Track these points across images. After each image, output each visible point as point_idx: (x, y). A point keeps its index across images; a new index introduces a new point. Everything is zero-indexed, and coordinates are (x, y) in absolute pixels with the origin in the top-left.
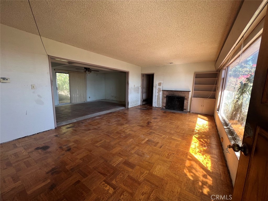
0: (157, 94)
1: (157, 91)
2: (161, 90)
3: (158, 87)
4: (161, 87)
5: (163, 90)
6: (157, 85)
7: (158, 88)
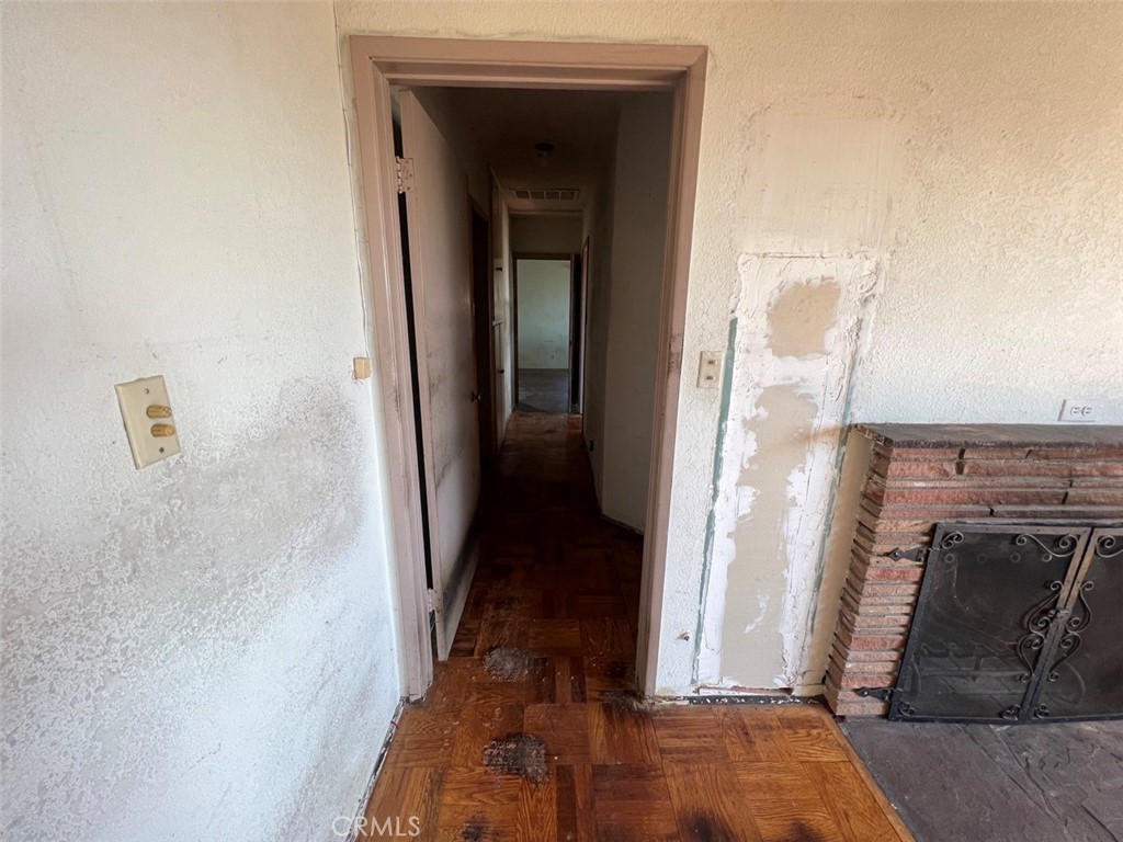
0: (734, 503)
1: (740, 447)
2: (828, 419)
3: (757, 369)
4: (820, 373)
5: (860, 417)
6: (754, 327)
7: (773, 396)
